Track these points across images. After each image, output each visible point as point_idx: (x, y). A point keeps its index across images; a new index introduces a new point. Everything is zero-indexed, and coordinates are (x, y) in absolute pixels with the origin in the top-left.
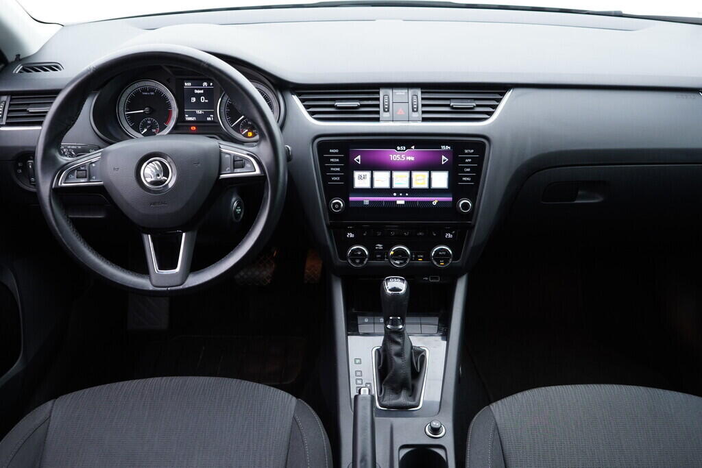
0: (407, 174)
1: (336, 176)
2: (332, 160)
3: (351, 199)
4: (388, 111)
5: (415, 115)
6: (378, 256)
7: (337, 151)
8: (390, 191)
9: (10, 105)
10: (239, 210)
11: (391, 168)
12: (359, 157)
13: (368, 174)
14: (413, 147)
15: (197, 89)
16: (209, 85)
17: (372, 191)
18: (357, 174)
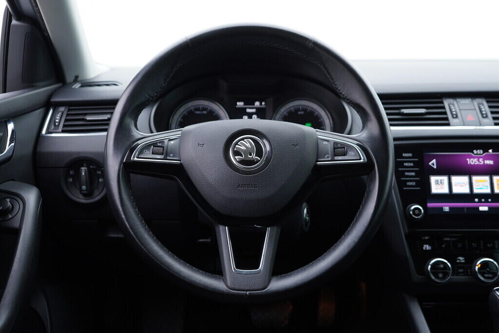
0: (487, 178)
1: (411, 181)
2: (406, 164)
3: (430, 205)
4: (457, 117)
5: (485, 120)
6: (461, 270)
7: (410, 155)
8: (471, 197)
9: (68, 115)
10: (308, 218)
11: (471, 172)
12: (434, 161)
13: (445, 179)
14: (490, 151)
15: (250, 108)
16: (261, 104)
17: (451, 197)
18: (433, 179)
